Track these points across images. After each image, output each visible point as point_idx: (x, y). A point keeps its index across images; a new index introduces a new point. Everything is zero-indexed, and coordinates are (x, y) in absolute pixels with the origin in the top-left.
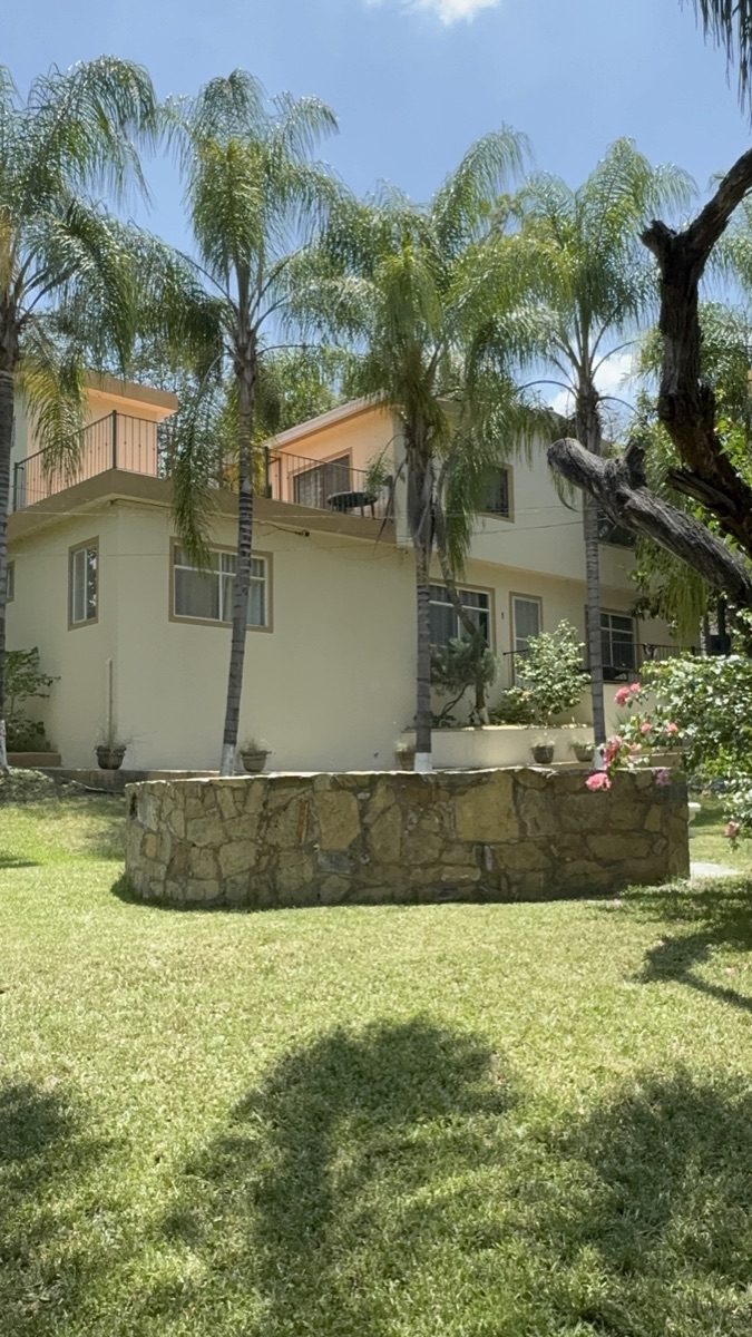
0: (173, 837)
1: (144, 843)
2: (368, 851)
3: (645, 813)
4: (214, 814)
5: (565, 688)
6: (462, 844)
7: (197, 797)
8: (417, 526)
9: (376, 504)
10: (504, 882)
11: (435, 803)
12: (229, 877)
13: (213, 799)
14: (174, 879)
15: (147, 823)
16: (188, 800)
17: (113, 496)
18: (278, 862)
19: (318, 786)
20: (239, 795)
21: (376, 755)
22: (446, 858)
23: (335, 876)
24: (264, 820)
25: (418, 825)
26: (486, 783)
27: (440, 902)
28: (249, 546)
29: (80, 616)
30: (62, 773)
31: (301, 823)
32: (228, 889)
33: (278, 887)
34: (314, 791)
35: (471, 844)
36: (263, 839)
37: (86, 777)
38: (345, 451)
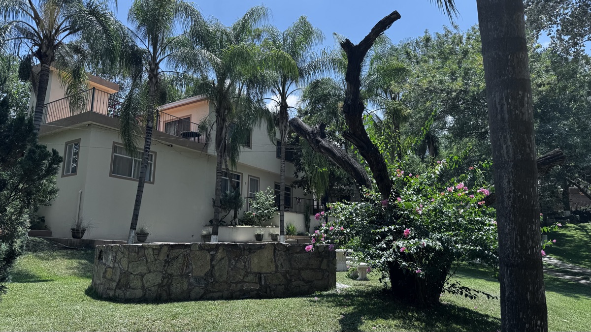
0: (121, 270)
1: (105, 272)
2: (213, 277)
3: (321, 262)
4: (143, 260)
5: (268, 212)
6: (253, 274)
7: (135, 252)
8: (219, 147)
9: (200, 137)
10: (268, 289)
11: (242, 256)
12: (148, 288)
13: (144, 253)
14: (120, 289)
15: (108, 263)
16: (130, 254)
17: (89, 122)
18: (172, 281)
19: (193, 248)
20: (156, 252)
21: (193, 236)
22: (246, 279)
23: (198, 288)
24: (167, 262)
25: (235, 266)
26: (263, 248)
27: (243, 299)
28: (149, 148)
29: (68, 171)
30: (54, 240)
31: (184, 264)
32: (147, 293)
33: (171, 293)
34: (191, 250)
35: (256, 273)
36: (166, 271)
37: (66, 242)
38: (189, 115)
